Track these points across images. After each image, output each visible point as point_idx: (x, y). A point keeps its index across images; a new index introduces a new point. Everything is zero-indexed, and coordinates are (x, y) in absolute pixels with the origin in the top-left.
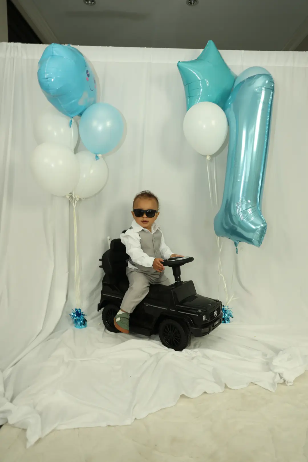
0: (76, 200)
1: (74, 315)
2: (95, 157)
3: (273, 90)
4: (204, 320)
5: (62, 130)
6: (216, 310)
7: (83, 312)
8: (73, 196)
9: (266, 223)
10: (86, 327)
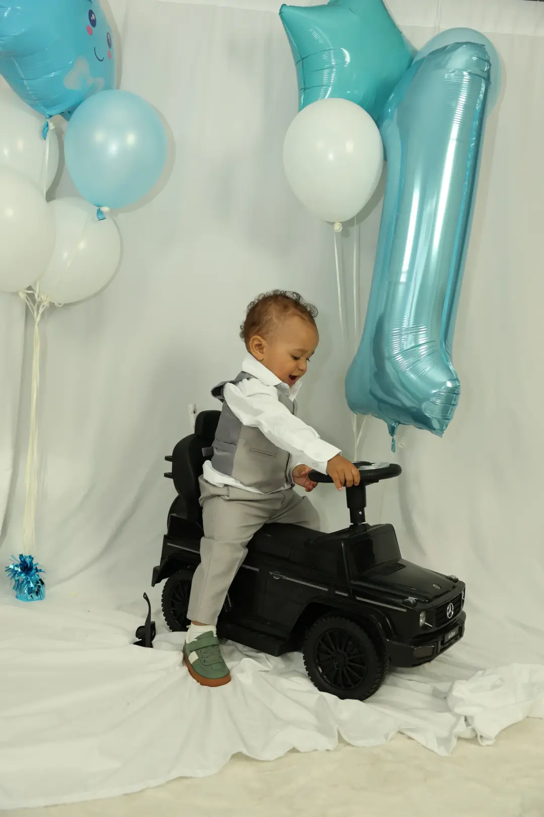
0: (42, 305)
1: (16, 569)
2: (96, 211)
3: (488, 80)
4: (420, 623)
5: (20, 145)
6: (451, 601)
7: (37, 564)
8: (36, 296)
9: (457, 379)
10: (41, 599)
